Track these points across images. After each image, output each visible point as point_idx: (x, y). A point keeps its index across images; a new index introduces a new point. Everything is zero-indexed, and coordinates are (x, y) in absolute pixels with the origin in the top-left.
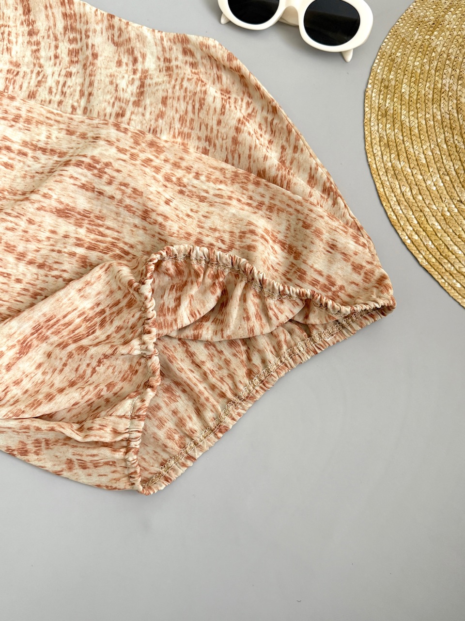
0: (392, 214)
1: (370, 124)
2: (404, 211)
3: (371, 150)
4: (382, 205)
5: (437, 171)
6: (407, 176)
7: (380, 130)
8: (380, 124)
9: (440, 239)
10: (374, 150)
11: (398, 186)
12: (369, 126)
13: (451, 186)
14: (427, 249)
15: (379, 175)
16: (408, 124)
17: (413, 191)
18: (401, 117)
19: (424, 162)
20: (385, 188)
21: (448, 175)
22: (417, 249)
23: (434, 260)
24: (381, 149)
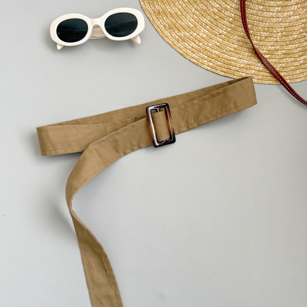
0: (193, 60)
1: (155, 22)
2: (198, 55)
3: (164, 35)
4: (186, 58)
5: (201, 27)
6: (188, 37)
7: (162, 23)
8: (160, 20)
9: (223, 58)
10: (165, 34)
11: (188, 45)
12: (155, 24)
13: (212, 30)
14: (220, 66)
15: (175, 45)
16: (173, 12)
17: (196, 43)
18: (168, 10)
19: (192, 26)
20: (182, 49)
21: (207, 25)
22: (215, 69)
23: (226, 70)
24: (168, 32)
